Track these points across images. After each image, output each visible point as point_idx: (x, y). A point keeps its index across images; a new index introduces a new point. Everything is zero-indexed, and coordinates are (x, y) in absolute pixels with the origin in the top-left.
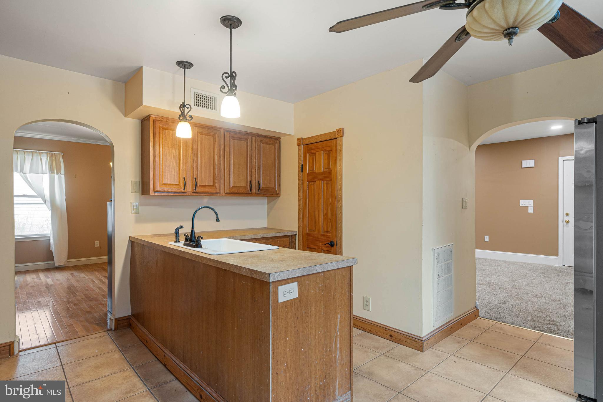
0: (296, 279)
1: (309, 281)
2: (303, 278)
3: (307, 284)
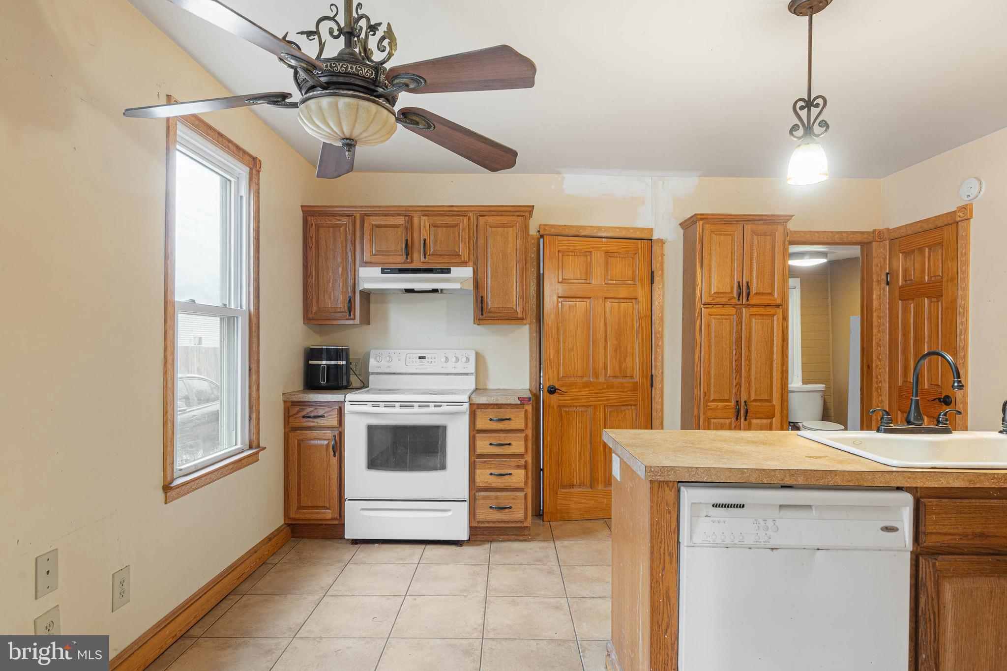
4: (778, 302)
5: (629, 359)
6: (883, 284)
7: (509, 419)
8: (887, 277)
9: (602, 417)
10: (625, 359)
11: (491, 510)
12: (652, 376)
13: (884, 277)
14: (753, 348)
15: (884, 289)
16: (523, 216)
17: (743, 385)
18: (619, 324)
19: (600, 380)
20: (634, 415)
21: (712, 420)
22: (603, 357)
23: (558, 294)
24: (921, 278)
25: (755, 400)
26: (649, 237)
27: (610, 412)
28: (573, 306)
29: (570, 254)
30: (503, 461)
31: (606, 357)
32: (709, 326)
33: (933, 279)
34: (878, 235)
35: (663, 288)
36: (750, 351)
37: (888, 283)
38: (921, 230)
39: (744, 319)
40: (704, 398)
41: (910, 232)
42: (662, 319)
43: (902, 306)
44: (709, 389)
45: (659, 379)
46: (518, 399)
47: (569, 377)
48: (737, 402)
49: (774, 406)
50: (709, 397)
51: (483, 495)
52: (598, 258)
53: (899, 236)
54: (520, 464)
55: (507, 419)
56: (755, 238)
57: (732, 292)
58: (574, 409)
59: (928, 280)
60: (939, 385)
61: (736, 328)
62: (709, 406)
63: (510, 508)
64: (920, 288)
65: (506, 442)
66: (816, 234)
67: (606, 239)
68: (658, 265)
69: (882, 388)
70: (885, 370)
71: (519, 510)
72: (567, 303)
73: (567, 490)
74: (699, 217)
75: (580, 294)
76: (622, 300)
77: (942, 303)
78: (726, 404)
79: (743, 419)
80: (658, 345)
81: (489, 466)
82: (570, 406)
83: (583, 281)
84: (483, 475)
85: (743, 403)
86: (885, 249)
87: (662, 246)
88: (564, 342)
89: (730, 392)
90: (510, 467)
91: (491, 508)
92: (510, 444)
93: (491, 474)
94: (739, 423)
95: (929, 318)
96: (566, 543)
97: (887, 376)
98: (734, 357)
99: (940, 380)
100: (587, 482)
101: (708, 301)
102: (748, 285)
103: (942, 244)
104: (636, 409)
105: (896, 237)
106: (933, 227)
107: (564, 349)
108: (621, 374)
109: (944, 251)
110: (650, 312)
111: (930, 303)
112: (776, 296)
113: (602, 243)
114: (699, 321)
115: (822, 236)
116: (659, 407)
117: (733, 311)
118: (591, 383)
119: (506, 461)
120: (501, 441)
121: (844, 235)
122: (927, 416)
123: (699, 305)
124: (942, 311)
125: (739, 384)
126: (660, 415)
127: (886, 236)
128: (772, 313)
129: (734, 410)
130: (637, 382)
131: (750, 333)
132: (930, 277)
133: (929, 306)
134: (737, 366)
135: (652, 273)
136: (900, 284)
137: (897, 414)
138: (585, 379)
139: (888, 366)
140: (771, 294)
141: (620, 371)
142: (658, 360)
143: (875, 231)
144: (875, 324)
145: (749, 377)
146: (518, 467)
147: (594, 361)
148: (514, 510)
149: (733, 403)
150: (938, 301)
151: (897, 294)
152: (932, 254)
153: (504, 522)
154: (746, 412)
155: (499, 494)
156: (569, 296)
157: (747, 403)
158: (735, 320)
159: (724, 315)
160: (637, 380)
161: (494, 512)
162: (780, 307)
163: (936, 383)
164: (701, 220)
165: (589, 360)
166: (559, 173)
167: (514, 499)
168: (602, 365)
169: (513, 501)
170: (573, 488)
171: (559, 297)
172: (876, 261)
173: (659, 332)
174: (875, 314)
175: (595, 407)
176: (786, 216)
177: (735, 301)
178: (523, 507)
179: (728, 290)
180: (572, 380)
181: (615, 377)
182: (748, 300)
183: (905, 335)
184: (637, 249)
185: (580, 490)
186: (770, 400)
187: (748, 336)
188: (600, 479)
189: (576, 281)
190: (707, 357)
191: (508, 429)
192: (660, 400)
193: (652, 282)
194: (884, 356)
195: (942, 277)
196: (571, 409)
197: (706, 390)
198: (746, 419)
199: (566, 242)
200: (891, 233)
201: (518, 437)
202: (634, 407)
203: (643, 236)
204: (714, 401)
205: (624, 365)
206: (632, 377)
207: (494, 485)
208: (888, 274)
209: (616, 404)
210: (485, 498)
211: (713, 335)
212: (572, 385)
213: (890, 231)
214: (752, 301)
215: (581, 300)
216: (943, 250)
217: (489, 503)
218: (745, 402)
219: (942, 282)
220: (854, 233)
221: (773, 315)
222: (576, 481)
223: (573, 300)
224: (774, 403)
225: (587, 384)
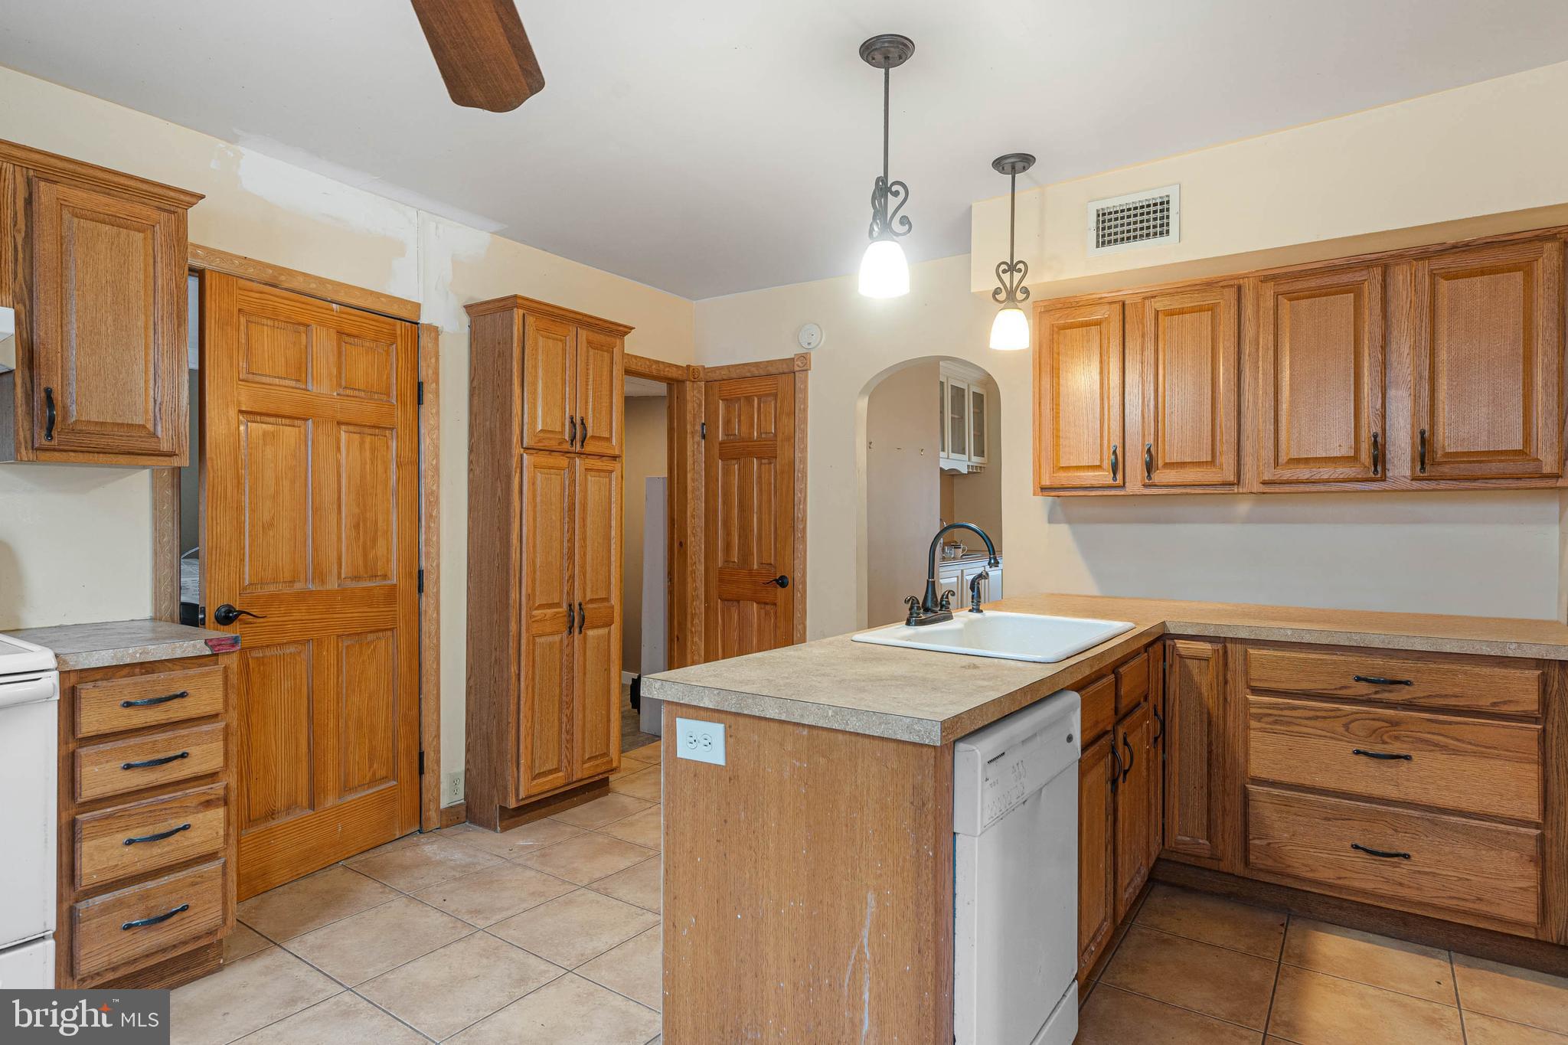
0: (723, 716)
1: (759, 736)
2: (741, 721)
3: (755, 742)
4: (617, 453)
5: (381, 542)
6: (698, 438)
7: (183, 695)
8: (703, 429)
9: (333, 660)
10: (374, 540)
11: (128, 934)
12: (420, 573)
13: (698, 428)
14: (589, 520)
15: (699, 444)
16: (174, 212)
17: (576, 578)
18: (363, 477)
19: (329, 587)
20: (390, 648)
21: (538, 640)
22: (334, 537)
23: (239, 403)
24: (750, 433)
25: (592, 601)
26: (413, 318)
27: (347, 647)
28: (273, 433)
29: (265, 321)
30: (164, 802)
31: (339, 539)
32: (533, 484)
33: (763, 436)
34: (691, 373)
35: (438, 413)
36: (584, 525)
37: (704, 437)
38: (749, 375)
39: (578, 475)
40: (527, 603)
41: (734, 375)
42: (437, 469)
43: (723, 468)
44: (534, 590)
45: (433, 577)
46: (206, 643)
47: (262, 583)
48: (570, 605)
49: (613, 607)
50: (534, 602)
51: (100, 905)
52: (323, 342)
53: (720, 378)
54: (212, 797)
55: (176, 697)
56: (592, 352)
57: (562, 432)
58: (274, 652)
59: (757, 437)
60: (771, 564)
61: (569, 490)
62: (534, 616)
63: (184, 909)
64: (748, 446)
65: (172, 754)
66: (634, 360)
67: (338, 306)
68: (430, 372)
69: (696, 571)
70: (701, 548)
71: (207, 906)
72: (257, 428)
73: (262, 827)
74: (519, 301)
75: (287, 410)
76: (367, 430)
77: (775, 466)
78: (556, 610)
79: (577, 631)
80: (431, 516)
81: (122, 823)
82: (268, 646)
83: (293, 384)
84: (105, 851)
85: (577, 607)
86: (700, 392)
87: (437, 339)
88: (252, 511)
89: (561, 592)
90: (185, 810)
91: (129, 927)
92: (183, 756)
93: (130, 842)
94: (572, 639)
95: (760, 483)
96: (311, 939)
97: (703, 555)
98: (566, 534)
99: (772, 558)
100: (303, 799)
101: (532, 444)
102: (583, 423)
103: (776, 396)
104: (393, 636)
105: (716, 378)
106: (763, 373)
107: (252, 526)
108: (366, 573)
109: (779, 405)
110: (416, 456)
111: (760, 465)
112: (614, 443)
113: (331, 313)
114: (518, 475)
115: (639, 364)
116: (433, 628)
117: (563, 461)
118: (311, 592)
119: (175, 799)
120: (158, 752)
121: (661, 366)
122: (757, 603)
123: (517, 450)
124: (775, 477)
125: (572, 577)
126: (435, 641)
127: (702, 375)
128: (609, 468)
129: (566, 619)
130: (395, 585)
131: (585, 497)
132: (760, 433)
133: (759, 468)
134: (569, 548)
135: (420, 385)
136: (720, 439)
137: (717, 602)
138: (298, 586)
139: (703, 543)
140: (609, 439)
141: (365, 566)
142: (431, 543)
143: (688, 367)
144: (689, 488)
145: (583, 567)
146: (208, 804)
147: (315, 549)
148: (196, 910)
149: (565, 607)
150: (770, 463)
151: (716, 451)
152: (762, 405)
153: (164, 950)
154: (583, 619)
155: (150, 885)
156: (264, 411)
157: (583, 606)
158: (566, 475)
159: (552, 468)
160: (395, 582)
161: (137, 936)
162: (617, 459)
163: (769, 562)
164: (522, 308)
165: (305, 546)
166: (232, 139)
167: (193, 884)
168: (334, 555)
169: (192, 891)
170: (273, 819)
171: (241, 412)
172: (689, 406)
173: (432, 492)
174: (689, 476)
175: (320, 642)
176: (625, 327)
177: (567, 447)
178: (219, 895)
179: (558, 429)
180: (272, 589)
181: (357, 578)
182: (582, 446)
183: (727, 502)
184: (394, 336)
185: (290, 818)
186: (607, 599)
187: (583, 502)
188: (330, 785)
189: (277, 381)
190: (531, 536)
191: (177, 719)
192: (435, 615)
193: (420, 401)
194: (698, 530)
195: (775, 435)
196: (268, 652)
197: (530, 591)
198: (580, 632)
199: (257, 295)
200: (708, 372)
201: (207, 733)
202: (389, 633)
203: (404, 314)
204: (541, 607)
205: (371, 556)
206: (385, 577)
207: (139, 868)
208: (704, 424)
209: (359, 630)
210: (106, 909)
211: (538, 499)
212: (273, 598)
213: (706, 371)
214: (589, 448)
215: (287, 421)
216: (776, 402)
217: (122, 917)
218: (580, 605)
219: (776, 441)
220: (670, 365)
221: (612, 471)
222: (280, 803)
223: (272, 420)
224: (613, 602)
225: (303, 596)
